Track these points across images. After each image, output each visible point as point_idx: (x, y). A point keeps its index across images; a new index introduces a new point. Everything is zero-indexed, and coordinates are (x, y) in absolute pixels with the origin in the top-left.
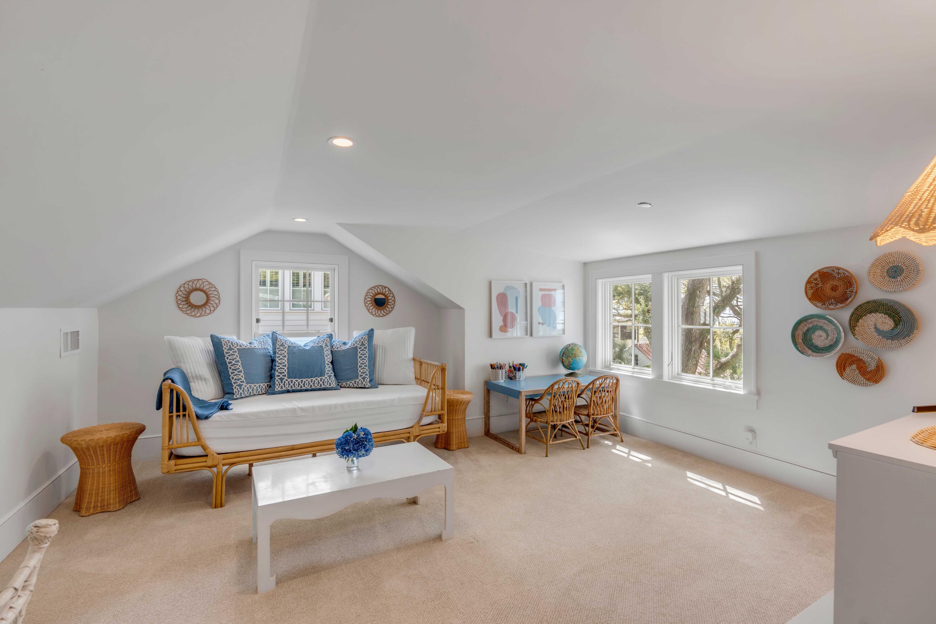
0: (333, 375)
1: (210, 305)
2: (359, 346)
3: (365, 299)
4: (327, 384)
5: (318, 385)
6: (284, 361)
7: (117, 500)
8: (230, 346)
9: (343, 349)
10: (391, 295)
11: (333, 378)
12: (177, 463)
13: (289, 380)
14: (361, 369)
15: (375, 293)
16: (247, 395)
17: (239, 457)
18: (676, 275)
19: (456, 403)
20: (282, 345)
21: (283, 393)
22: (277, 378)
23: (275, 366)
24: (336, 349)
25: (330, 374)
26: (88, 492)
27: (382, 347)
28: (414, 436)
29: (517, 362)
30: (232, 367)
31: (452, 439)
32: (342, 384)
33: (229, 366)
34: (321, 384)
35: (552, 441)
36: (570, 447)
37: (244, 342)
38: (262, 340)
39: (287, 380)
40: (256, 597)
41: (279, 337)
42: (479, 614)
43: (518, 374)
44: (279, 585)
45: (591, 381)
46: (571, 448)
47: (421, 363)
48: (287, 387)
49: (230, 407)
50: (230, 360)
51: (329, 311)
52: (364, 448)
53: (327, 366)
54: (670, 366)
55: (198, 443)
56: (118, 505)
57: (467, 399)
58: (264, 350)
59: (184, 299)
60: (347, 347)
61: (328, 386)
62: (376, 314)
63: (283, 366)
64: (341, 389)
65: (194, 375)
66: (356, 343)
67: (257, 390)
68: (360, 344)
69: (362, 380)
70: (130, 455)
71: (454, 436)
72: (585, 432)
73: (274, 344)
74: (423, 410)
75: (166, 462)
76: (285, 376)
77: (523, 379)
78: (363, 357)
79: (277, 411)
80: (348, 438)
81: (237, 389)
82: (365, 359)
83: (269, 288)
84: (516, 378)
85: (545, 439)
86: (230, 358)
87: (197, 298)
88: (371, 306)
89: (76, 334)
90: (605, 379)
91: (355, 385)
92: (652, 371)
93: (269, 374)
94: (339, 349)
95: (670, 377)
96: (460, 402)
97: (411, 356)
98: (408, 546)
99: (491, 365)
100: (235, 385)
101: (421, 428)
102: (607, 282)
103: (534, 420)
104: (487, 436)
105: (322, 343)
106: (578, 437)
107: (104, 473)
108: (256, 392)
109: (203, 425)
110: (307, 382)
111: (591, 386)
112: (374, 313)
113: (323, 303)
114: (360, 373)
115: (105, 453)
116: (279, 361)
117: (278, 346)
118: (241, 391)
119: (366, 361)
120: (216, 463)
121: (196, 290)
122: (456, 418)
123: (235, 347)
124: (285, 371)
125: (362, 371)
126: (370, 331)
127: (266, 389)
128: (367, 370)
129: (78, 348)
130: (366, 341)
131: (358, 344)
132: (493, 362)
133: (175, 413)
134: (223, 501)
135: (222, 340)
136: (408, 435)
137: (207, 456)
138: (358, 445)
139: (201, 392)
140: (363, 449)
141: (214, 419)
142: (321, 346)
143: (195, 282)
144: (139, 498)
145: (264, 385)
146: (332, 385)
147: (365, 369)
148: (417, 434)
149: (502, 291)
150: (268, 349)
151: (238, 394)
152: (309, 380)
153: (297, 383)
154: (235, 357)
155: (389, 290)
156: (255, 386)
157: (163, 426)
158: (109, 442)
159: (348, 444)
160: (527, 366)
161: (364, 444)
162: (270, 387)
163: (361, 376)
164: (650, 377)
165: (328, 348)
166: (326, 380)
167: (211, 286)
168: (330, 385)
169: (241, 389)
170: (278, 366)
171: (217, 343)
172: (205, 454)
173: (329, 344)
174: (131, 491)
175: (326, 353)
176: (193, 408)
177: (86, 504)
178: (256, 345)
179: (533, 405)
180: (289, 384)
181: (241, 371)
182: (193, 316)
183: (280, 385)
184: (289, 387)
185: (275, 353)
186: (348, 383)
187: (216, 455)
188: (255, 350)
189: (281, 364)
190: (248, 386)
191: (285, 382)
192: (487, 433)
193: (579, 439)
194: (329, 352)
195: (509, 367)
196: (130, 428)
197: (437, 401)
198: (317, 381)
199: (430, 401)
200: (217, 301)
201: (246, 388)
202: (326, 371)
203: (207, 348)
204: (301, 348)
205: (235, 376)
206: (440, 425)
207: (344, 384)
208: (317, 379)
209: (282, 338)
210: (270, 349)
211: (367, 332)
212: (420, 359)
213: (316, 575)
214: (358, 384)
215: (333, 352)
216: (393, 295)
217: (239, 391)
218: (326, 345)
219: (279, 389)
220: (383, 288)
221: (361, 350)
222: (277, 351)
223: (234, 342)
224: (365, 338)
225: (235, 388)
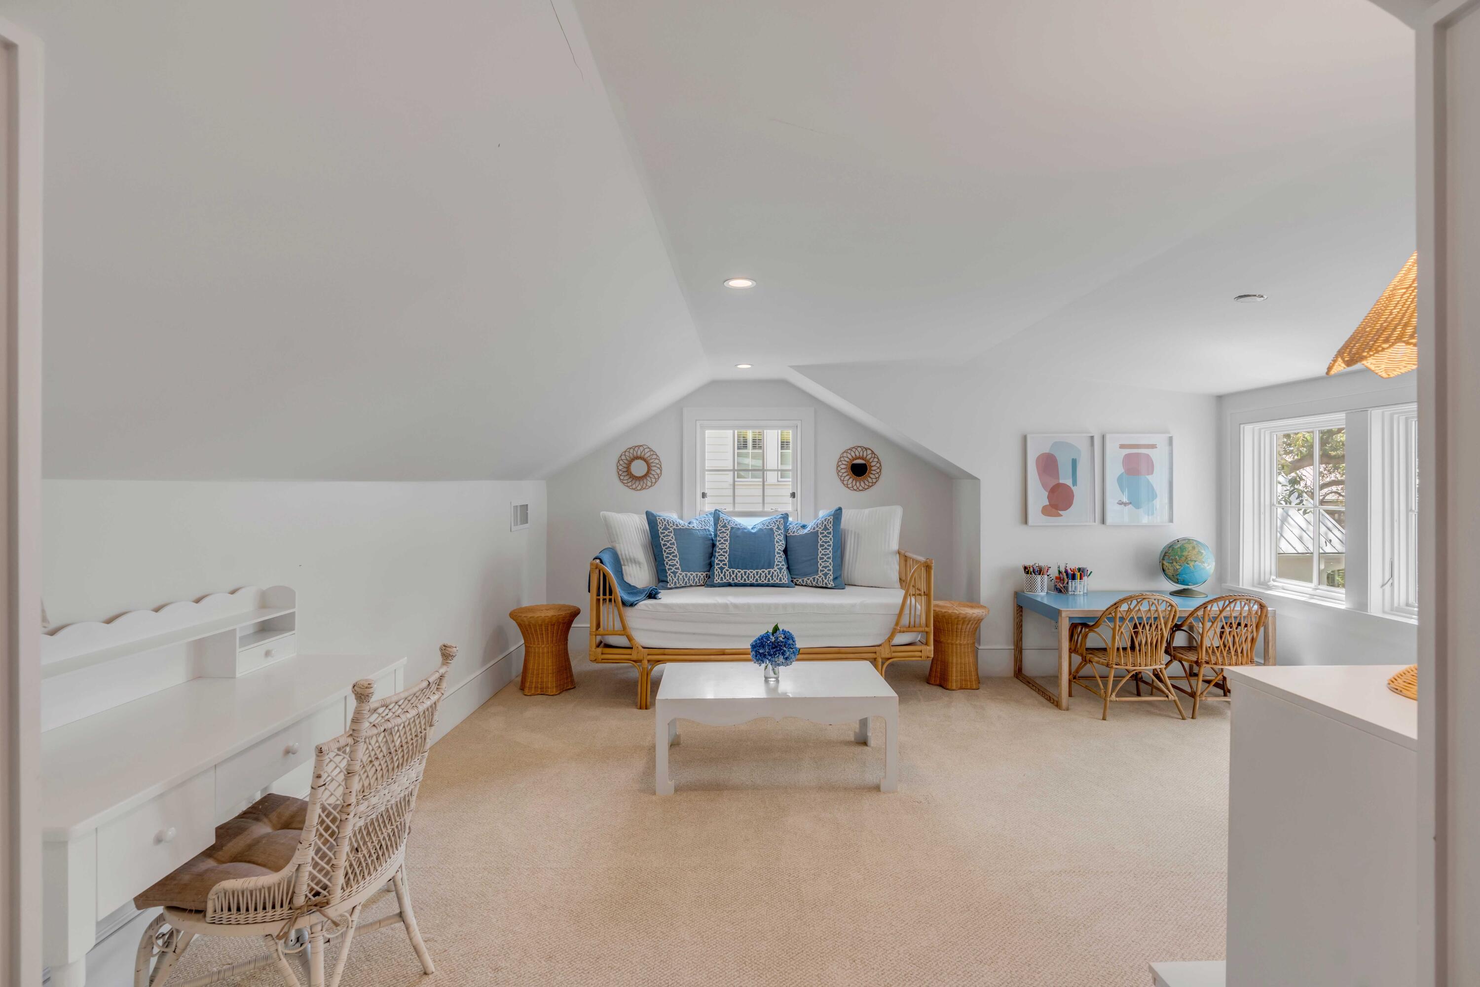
0: (785, 567)
1: (651, 476)
2: (820, 530)
3: (838, 466)
4: (777, 579)
5: (765, 580)
6: (725, 546)
7: (554, 685)
8: (665, 525)
9: (801, 533)
10: (876, 460)
11: (785, 571)
12: (604, 652)
13: (730, 570)
14: (822, 562)
15: (856, 455)
16: (683, 585)
17: (665, 655)
18: (1401, 413)
19: (956, 620)
20: (724, 526)
21: (723, 586)
22: (716, 567)
23: (716, 551)
24: (791, 534)
25: (780, 566)
26: (530, 671)
27: (855, 533)
28: (882, 659)
29: (1073, 565)
30: (667, 551)
31: (950, 673)
32: (798, 581)
33: (664, 548)
34: (769, 579)
35: (1117, 696)
36: (1158, 712)
37: (683, 523)
38: (703, 519)
39: (728, 570)
40: (654, 798)
41: (721, 515)
42: (888, 876)
43: (1072, 585)
44: (678, 793)
45: (1201, 604)
46: (1161, 715)
47: (906, 558)
48: (728, 578)
49: (659, 596)
50: (665, 541)
51: (790, 483)
52: (783, 654)
53: (777, 556)
54: (1387, 587)
55: (623, 632)
56: (554, 690)
57: (974, 615)
58: (704, 531)
59: (625, 470)
60: (806, 531)
61: (778, 581)
62: (853, 487)
63: (724, 552)
64: (796, 587)
65: (628, 557)
66: (817, 527)
67: (694, 580)
68: (822, 528)
69: (823, 576)
70: (566, 639)
71: (954, 669)
72: (1189, 690)
73: (716, 524)
74: (897, 624)
75: (593, 649)
76: (725, 564)
77: (1082, 593)
78: (826, 546)
79: (707, 605)
80: (765, 640)
81: (672, 577)
82: (828, 549)
83: (750, 451)
84: (1067, 590)
85: (1103, 691)
86: (665, 539)
87: (639, 468)
88: (847, 476)
89: (525, 508)
90: (1230, 603)
91: (814, 583)
92: (1346, 594)
93: (708, 562)
94: (795, 534)
95: (1387, 607)
96: (963, 618)
97: (895, 546)
98: (834, 788)
99: (1025, 568)
100: (669, 572)
101: (893, 649)
102: (1263, 428)
103: (1088, 658)
104: (1017, 678)
105: (773, 525)
106: (1171, 697)
107: (543, 653)
108: (693, 583)
109: (629, 613)
110: (751, 574)
111: (1200, 613)
112: (850, 486)
113: (779, 473)
114: (820, 568)
115: (544, 632)
116: (720, 546)
117: (719, 528)
118: (675, 580)
119: (830, 551)
120: (641, 658)
121: (637, 458)
122: (958, 642)
123: (671, 527)
124: (726, 558)
125: (823, 564)
126: (837, 510)
127: (705, 579)
128: (830, 564)
129: (527, 522)
130: (830, 523)
131: (820, 528)
132: (1029, 563)
133: (601, 596)
134: (648, 703)
135: (657, 518)
136: (872, 656)
137: (632, 648)
138: (774, 650)
139: (635, 578)
140: (781, 656)
141: (640, 608)
142: (771, 529)
143: (636, 449)
144: (575, 687)
145: (702, 574)
146: (783, 581)
147: (828, 562)
148: (889, 656)
149: (1047, 450)
150: (709, 531)
151: (672, 583)
152: (754, 572)
153: (739, 574)
154: (670, 538)
155: (873, 453)
156: (692, 574)
157: (591, 610)
158: (546, 622)
159: (763, 647)
160: (1091, 572)
161: (782, 649)
162: (709, 577)
163: (822, 571)
164: (1343, 606)
165: (780, 532)
166: (775, 573)
167: (652, 453)
168: (781, 580)
169: (675, 577)
170: (719, 552)
171: (652, 520)
172: (630, 646)
173: (782, 527)
174: (567, 678)
175: (776, 539)
176: (619, 593)
177: (529, 683)
178: (695, 525)
179: (1086, 636)
180: (731, 576)
181: (676, 556)
182: (634, 489)
183: (719, 575)
184: (730, 579)
185: (716, 535)
186: (805, 579)
187: (641, 648)
188: (694, 531)
189: (722, 549)
190: (684, 574)
191: (725, 572)
192: (1019, 673)
193: (1175, 701)
194: (782, 538)
195: (1057, 572)
196: (566, 610)
197: (918, 613)
198: (763, 574)
199: (907, 611)
200: (658, 471)
201: (681, 577)
202: (776, 561)
203: (643, 527)
204: (746, 531)
205: (669, 561)
206: (923, 647)
207: (800, 580)
208: (763, 572)
209: (725, 517)
210: (712, 529)
211: (833, 512)
212: (906, 552)
213: (718, 792)
214: (817, 583)
215: (788, 538)
216: (879, 460)
217: (673, 580)
218: (778, 528)
219: (719, 581)
220: (864, 450)
221: (823, 537)
222: (719, 533)
223: (670, 521)
224: (829, 520)
225: (670, 575)
